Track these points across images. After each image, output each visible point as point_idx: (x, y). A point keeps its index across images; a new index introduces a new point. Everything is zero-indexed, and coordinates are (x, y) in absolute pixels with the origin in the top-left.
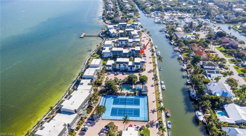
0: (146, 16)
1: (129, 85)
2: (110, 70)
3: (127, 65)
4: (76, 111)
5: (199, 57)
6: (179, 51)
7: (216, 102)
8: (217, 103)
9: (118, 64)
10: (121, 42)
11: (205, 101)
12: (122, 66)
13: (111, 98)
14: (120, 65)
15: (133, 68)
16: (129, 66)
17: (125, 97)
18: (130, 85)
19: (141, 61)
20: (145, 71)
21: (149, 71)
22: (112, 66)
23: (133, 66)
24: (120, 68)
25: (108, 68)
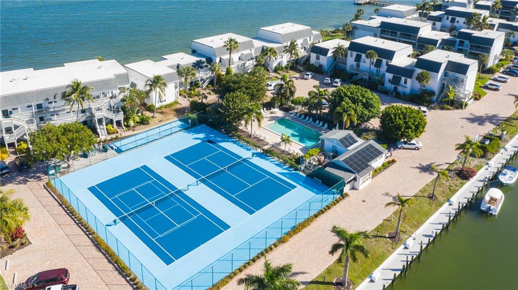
1: (323, 125)
2: (321, 66)
3: (386, 64)
9: (355, 54)
10: (450, 17)
12: (367, 63)
14: (358, 59)
15: (403, 79)
16: (391, 69)
17: (246, 154)
18: (326, 126)
19: (452, 60)
20: (457, 108)
21: (478, 114)
22: (330, 54)
23: (407, 72)
24: (358, 70)
25: (318, 58)
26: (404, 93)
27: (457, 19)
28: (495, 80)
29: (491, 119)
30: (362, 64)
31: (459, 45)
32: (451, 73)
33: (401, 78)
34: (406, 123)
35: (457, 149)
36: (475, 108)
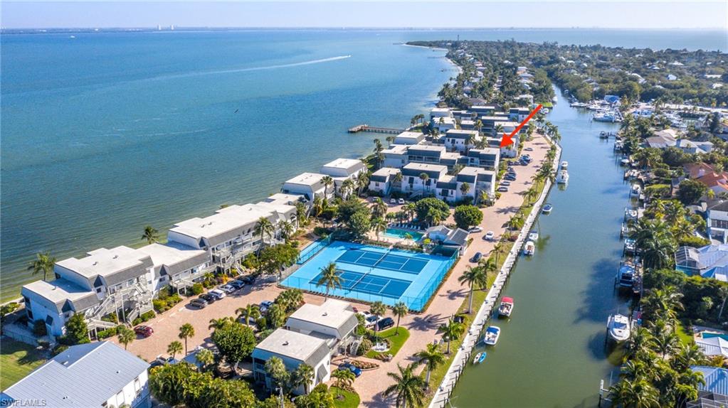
0: (574, 106)
1: (417, 228)
2: (381, 191)
3: (435, 182)
4: (202, 243)
5: (697, 187)
6: (640, 180)
7: (704, 299)
8: (709, 302)
9: (408, 177)
10: (451, 139)
11: (660, 288)
12: (419, 183)
13: (342, 247)
14: (411, 181)
15: (450, 191)
16: (440, 185)
17: (385, 251)
18: (419, 228)
19: (480, 173)
20: (489, 206)
21: (502, 208)
22: (387, 181)
23: (452, 186)
24: (412, 190)
25: (377, 185)
26: (452, 202)
27: (457, 140)
28: (502, 184)
29: (511, 209)
30: (414, 185)
31: (471, 162)
32: (481, 182)
33: (448, 191)
34: (473, 215)
35: (503, 227)
36: (499, 204)
